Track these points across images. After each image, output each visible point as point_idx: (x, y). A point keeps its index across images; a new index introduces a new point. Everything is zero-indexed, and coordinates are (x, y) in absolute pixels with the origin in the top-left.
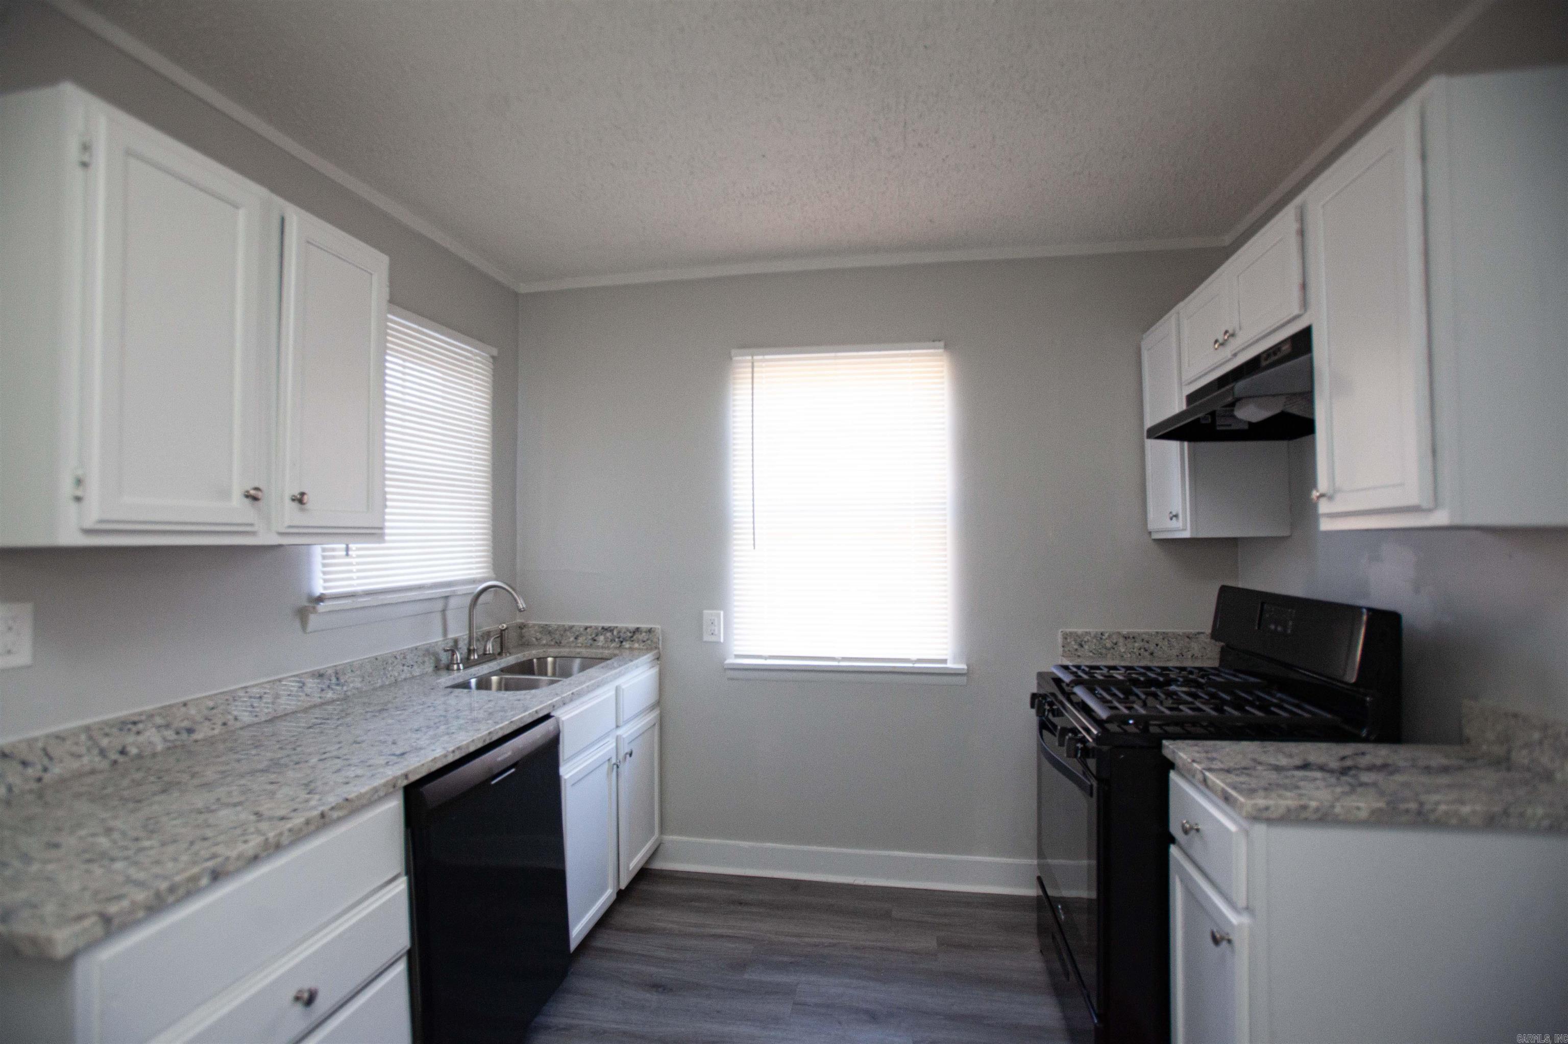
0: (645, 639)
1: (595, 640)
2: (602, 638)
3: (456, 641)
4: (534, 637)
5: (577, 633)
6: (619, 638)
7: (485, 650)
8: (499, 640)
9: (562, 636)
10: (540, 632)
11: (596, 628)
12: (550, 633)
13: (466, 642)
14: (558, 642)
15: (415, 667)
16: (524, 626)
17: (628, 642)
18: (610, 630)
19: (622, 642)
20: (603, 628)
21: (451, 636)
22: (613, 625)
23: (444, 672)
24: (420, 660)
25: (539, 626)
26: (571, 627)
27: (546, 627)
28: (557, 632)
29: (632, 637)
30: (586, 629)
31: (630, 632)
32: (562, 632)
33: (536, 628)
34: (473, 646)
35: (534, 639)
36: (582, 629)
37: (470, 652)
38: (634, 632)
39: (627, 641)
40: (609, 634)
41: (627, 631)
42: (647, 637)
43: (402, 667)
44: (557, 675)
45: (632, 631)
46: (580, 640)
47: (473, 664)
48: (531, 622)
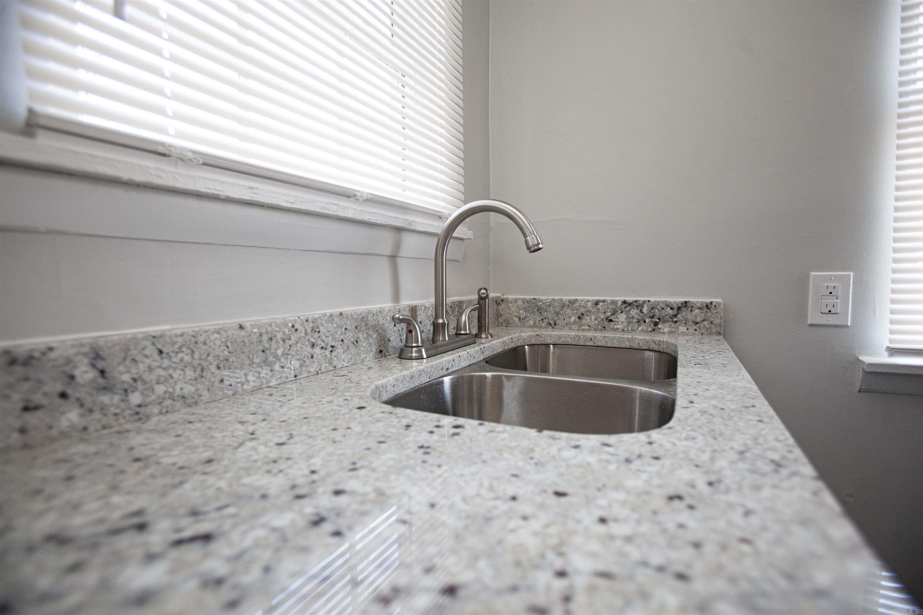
0: (698, 320)
1: (611, 321)
2: (622, 317)
3: (413, 310)
4: (516, 317)
5: (582, 310)
6: (652, 317)
7: (458, 328)
8: (476, 313)
9: (557, 314)
10: (525, 309)
11: (614, 302)
12: (539, 310)
13: (431, 312)
14: (552, 323)
15: (338, 350)
16: (502, 301)
17: (668, 324)
18: (639, 305)
19: (656, 324)
20: (624, 302)
21: (406, 302)
22: (641, 299)
23: (394, 363)
24: (350, 336)
25: (524, 300)
26: (572, 302)
27: (534, 301)
28: (551, 309)
29: (675, 316)
30: (597, 303)
31: (672, 309)
32: (557, 310)
33: (520, 303)
34: (443, 318)
35: (516, 319)
36: (589, 304)
37: (437, 328)
38: (679, 308)
39: (665, 322)
40: (634, 312)
41: (668, 306)
42: (703, 316)
43: (309, 349)
44: (551, 372)
45: (675, 306)
46: (587, 320)
47: (441, 349)
48: (511, 297)
